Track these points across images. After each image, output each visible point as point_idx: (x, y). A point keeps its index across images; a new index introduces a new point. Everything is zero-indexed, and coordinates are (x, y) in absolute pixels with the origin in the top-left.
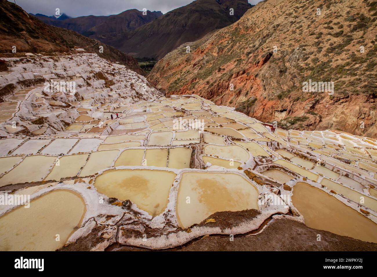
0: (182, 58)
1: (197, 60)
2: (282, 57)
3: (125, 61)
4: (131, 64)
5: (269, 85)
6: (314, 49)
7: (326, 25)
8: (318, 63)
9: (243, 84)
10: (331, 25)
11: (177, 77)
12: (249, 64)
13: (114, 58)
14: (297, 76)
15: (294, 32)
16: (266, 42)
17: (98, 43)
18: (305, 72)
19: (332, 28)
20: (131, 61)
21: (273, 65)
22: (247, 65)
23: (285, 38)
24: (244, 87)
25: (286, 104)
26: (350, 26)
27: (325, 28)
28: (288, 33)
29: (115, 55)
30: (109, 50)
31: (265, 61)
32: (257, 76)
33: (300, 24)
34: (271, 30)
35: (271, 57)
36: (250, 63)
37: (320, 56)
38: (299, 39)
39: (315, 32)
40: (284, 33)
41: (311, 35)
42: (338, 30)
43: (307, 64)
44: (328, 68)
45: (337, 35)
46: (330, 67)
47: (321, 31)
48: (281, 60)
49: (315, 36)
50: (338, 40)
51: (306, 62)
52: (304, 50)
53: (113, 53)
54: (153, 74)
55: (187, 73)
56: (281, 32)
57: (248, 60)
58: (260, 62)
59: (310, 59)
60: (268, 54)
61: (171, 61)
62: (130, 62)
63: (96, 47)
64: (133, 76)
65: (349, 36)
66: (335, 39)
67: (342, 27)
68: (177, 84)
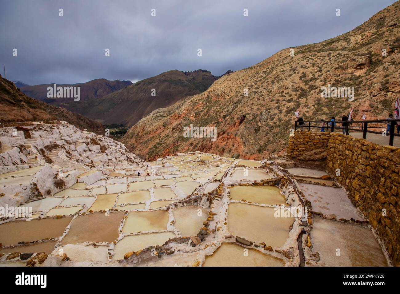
0: (157, 123)
1: (175, 124)
2: (253, 118)
3: (94, 128)
4: (100, 132)
5: (248, 141)
6: (276, 111)
7: (280, 94)
8: (282, 122)
9: (224, 143)
10: (284, 94)
11: (156, 142)
12: (228, 126)
13: (81, 126)
14: (269, 132)
15: (258, 99)
16: (237, 107)
17: (63, 111)
18: (275, 129)
19: (285, 96)
20: (100, 127)
21: (248, 125)
22: (225, 127)
23: (253, 104)
24: (226, 145)
25: (266, 156)
26: (296, 95)
27: (280, 96)
28: (254, 100)
29: (82, 123)
30: (75, 117)
31: (241, 122)
32: (236, 135)
33: (262, 93)
34: (239, 98)
35: (245, 119)
36: (228, 124)
37: (282, 116)
38: (264, 104)
39: (274, 99)
40: (251, 100)
41: (272, 101)
42: (290, 98)
43: (274, 123)
44: (290, 125)
45: (290, 101)
46: (291, 124)
47: (278, 98)
48: (254, 121)
49: (275, 102)
50: (291, 105)
51: (273, 121)
52: (269, 112)
53: (79, 120)
54: (127, 141)
55: (167, 137)
56: (248, 99)
57: (226, 122)
58: (237, 123)
59: (275, 119)
60: (242, 116)
61: (146, 127)
62: (98, 129)
63: (61, 115)
64: (110, 142)
65: (297, 102)
66: (290, 104)
67: (291, 95)
68: (157, 148)
